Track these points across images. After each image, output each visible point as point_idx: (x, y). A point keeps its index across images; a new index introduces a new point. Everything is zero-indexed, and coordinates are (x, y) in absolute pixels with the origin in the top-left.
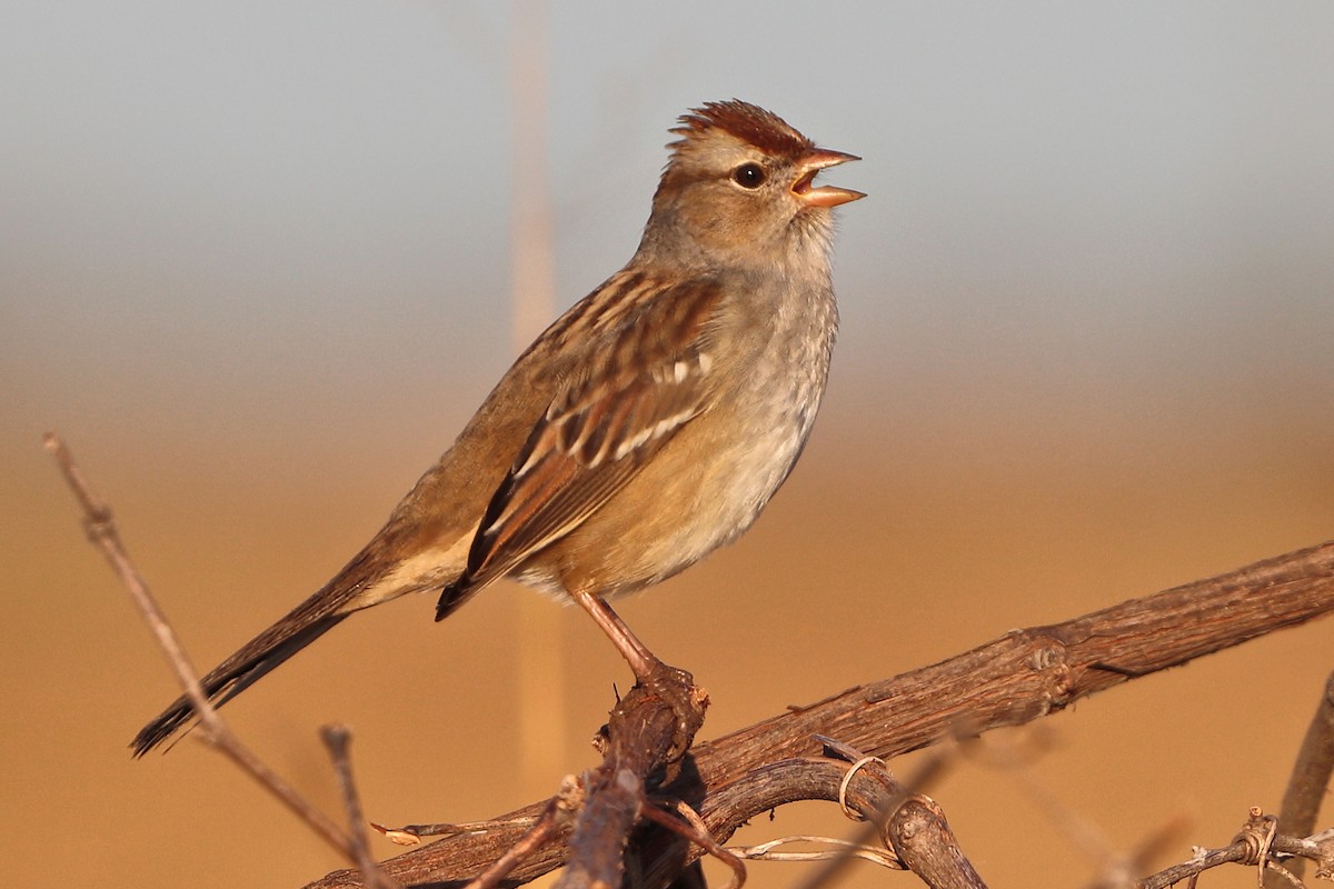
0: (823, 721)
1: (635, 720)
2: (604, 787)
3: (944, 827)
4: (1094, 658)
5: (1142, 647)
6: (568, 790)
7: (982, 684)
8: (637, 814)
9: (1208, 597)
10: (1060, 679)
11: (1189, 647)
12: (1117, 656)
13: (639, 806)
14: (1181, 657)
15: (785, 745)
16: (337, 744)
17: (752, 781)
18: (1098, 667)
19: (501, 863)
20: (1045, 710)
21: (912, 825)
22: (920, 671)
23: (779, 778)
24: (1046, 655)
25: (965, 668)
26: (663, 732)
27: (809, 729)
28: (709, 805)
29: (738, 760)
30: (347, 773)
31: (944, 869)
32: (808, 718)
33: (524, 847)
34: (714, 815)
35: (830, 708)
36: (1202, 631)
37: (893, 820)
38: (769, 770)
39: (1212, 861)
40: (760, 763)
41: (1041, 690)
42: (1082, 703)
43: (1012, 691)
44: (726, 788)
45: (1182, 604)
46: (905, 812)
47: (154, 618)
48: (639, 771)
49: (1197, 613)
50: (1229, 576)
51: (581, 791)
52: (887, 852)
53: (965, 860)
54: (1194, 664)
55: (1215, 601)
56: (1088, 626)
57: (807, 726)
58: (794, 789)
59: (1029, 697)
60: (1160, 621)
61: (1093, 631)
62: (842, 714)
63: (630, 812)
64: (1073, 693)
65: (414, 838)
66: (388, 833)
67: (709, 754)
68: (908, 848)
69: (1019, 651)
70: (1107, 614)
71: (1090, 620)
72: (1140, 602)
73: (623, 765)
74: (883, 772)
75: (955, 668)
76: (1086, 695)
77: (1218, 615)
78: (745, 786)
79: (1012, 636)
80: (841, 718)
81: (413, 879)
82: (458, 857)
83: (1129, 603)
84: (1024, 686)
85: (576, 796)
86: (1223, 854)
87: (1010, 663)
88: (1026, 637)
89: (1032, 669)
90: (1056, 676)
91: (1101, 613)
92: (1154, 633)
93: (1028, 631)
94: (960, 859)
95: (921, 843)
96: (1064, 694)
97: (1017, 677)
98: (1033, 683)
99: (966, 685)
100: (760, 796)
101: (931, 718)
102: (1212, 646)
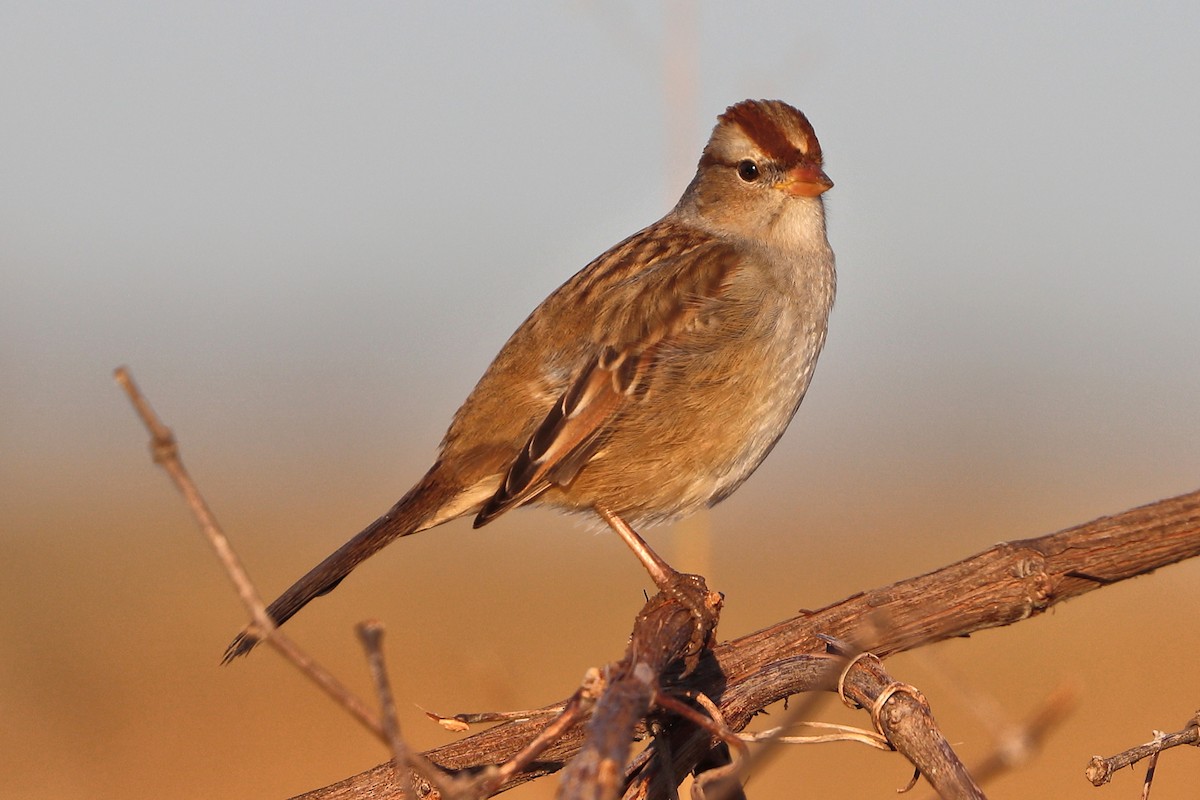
0: (831, 623)
1: (654, 620)
2: (621, 678)
3: (927, 713)
4: (1072, 566)
5: (1113, 557)
6: (591, 681)
7: (972, 590)
8: (652, 702)
9: (1171, 514)
10: (1040, 585)
11: (1154, 557)
12: (1090, 565)
13: (654, 695)
14: (1147, 566)
15: (797, 644)
16: (372, 640)
17: (765, 675)
18: (1074, 575)
19: (533, 745)
20: (1027, 613)
21: (898, 712)
22: (917, 579)
23: (788, 672)
24: (1028, 564)
25: (956, 576)
26: (679, 630)
27: (819, 629)
28: (728, 696)
29: (755, 657)
30: (380, 664)
31: (926, 750)
32: (817, 620)
33: (553, 731)
34: (732, 705)
35: (837, 611)
36: (1166, 543)
37: (883, 707)
38: (779, 665)
39: (1168, 744)
40: (774, 659)
41: (1024, 595)
42: (1061, 606)
43: (997, 596)
44: (743, 681)
45: (1148, 520)
46: (892, 700)
47: (211, 531)
48: (654, 665)
49: (1162, 528)
50: (1189, 496)
51: (603, 682)
52: (878, 735)
53: (945, 742)
54: (1158, 572)
55: (1177, 517)
56: (1065, 539)
57: (817, 627)
58: (800, 682)
59: (1012, 602)
60: (1129, 535)
61: (1069, 543)
62: (847, 617)
63: (645, 700)
64: (1052, 597)
65: (464, 725)
66: (441, 722)
67: (730, 651)
68: (895, 731)
69: (1004, 561)
70: (1082, 529)
71: (1067, 534)
72: (1111, 518)
73: (639, 659)
74: (876, 665)
75: (948, 576)
76: (1063, 599)
77: (1179, 530)
78: (759, 679)
79: (998, 548)
80: (846, 620)
81: (468, 762)
82: (508, 742)
83: (1101, 519)
84: (1007, 593)
85: (598, 687)
86: (1178, 737)
87: (995, 572)
88: (1010, 549)
89: (1016, 577)
90: (1037, 583)
91: (1077, 528)
92: (1123, 545)
93: (1012, 544)
94: (940, 741)
95: (907, 727)
96: (1042, 599)
97: (1002, 584)
98: (1016, 589)
99: (957, 591)
100: (772, 687)
101: (926, 620)
102: (1174, 557)
